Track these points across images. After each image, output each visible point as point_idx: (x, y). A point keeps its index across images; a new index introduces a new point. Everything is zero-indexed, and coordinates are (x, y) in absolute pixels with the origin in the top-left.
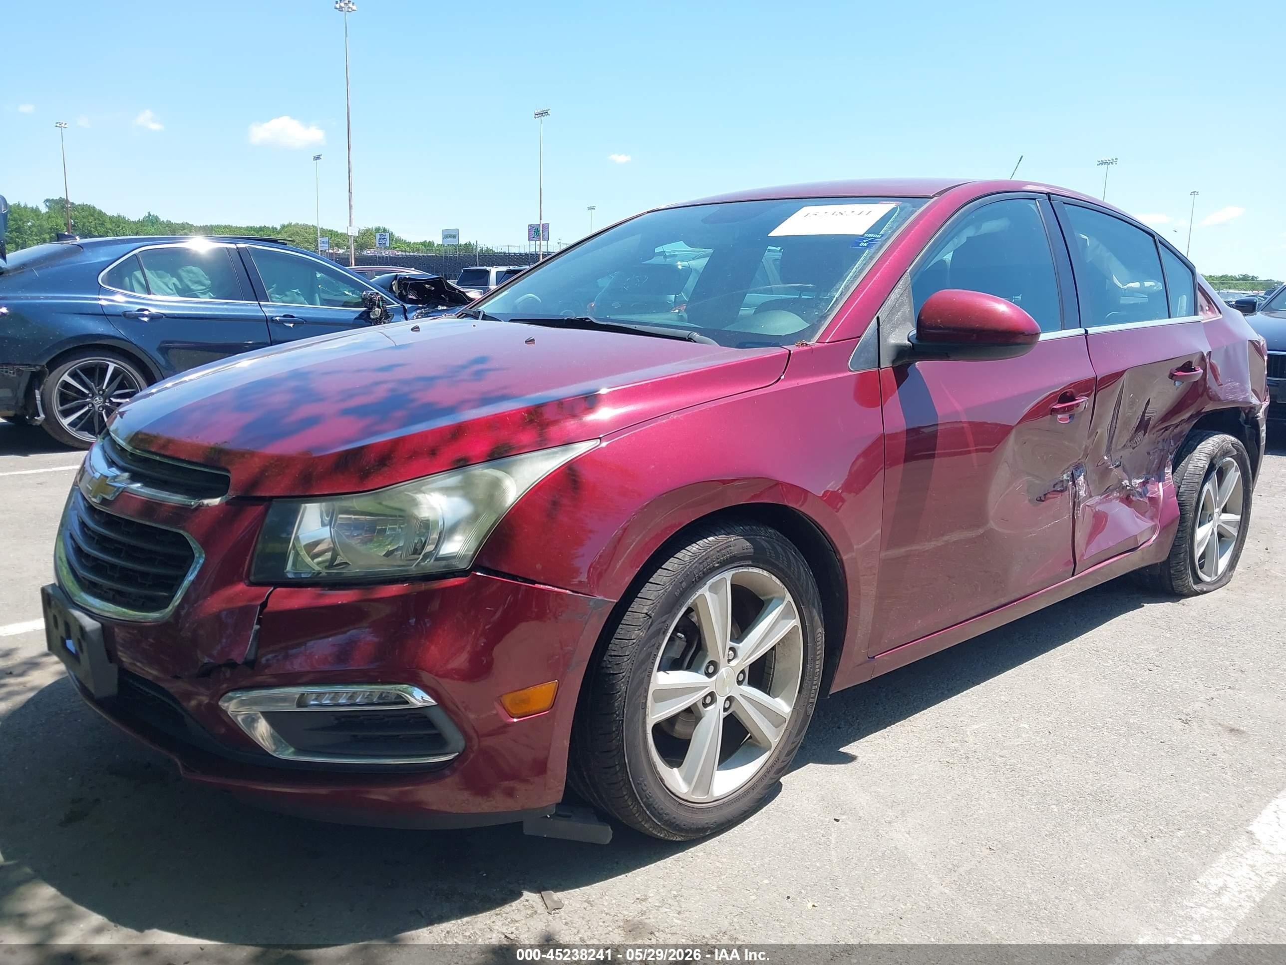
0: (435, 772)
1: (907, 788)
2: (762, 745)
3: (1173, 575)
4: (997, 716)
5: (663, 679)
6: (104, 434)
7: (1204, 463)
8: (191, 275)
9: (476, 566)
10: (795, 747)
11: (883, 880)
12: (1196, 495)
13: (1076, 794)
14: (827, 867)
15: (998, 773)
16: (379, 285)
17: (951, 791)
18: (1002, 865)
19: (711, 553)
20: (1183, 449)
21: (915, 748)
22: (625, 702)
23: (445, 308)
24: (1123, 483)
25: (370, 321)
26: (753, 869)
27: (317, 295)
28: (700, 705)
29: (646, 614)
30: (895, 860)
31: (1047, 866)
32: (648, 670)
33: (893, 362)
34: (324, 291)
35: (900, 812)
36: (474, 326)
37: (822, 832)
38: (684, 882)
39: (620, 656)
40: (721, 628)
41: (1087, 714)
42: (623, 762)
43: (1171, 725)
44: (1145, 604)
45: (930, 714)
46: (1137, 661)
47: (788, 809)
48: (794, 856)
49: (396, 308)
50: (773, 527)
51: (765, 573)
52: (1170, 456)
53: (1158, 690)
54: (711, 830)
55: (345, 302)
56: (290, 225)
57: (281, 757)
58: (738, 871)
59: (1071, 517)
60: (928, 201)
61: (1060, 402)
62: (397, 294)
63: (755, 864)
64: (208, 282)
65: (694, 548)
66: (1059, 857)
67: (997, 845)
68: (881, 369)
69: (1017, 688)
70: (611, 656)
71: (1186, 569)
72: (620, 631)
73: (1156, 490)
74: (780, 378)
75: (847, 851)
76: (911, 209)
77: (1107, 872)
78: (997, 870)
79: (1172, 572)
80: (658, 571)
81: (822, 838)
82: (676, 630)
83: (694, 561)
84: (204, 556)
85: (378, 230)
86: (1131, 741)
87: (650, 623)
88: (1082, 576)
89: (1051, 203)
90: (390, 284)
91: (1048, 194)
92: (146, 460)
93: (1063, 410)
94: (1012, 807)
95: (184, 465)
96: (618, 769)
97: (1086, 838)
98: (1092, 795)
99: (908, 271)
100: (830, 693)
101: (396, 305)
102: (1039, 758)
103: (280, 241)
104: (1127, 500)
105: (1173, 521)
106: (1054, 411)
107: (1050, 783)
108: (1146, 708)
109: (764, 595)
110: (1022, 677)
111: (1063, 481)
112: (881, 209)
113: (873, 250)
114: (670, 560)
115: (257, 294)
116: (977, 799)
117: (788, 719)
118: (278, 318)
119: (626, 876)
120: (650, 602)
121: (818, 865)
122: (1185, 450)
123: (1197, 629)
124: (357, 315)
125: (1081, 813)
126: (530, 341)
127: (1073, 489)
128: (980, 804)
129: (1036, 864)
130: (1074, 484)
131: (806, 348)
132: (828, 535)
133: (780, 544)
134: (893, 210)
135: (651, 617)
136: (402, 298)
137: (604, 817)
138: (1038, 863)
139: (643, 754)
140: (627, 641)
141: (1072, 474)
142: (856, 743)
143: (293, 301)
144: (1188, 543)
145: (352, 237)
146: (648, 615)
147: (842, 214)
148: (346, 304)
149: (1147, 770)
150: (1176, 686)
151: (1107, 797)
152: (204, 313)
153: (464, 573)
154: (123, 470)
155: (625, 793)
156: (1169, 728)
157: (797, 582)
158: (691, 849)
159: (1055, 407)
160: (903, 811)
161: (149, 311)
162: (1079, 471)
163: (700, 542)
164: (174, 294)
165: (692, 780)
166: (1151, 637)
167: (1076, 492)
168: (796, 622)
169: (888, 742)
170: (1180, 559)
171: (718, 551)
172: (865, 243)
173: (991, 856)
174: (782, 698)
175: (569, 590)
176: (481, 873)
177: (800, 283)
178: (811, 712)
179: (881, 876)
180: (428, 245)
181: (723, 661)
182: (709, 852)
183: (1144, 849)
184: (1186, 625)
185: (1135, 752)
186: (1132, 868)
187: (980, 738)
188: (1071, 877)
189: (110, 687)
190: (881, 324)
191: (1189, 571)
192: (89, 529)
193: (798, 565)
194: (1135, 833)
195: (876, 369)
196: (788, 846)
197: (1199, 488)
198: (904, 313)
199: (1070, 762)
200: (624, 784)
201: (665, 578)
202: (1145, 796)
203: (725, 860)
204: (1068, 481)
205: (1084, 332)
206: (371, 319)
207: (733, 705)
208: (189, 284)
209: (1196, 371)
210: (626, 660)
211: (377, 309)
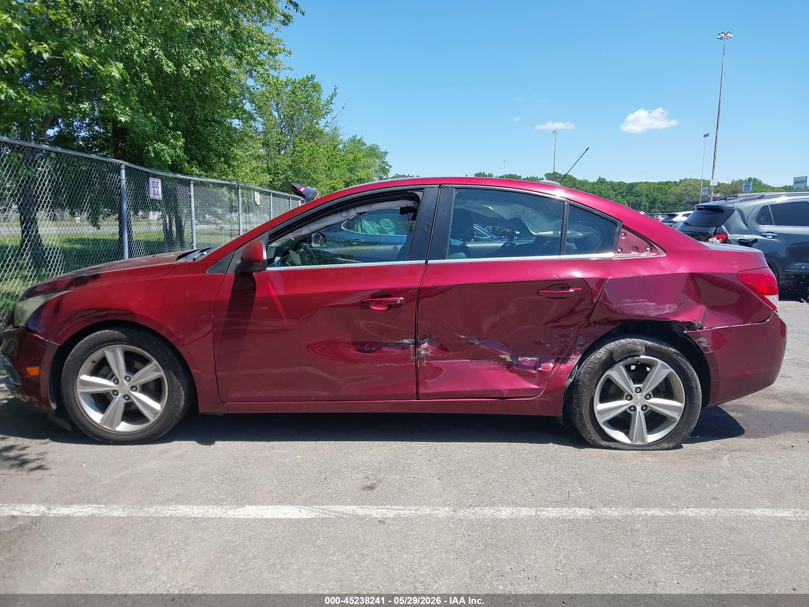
33: (236, 271)
59: (414, 365)
68: (227, 274)
73: (548, 366)
104: (509, 368)
105: (559, 389)
111: (403, 343)
117: (160, 413)
130: (416, 348)
141: (415, 341)
162: (424, 340)
167: (418, 351)
175: (43, 338)
181: (120, 379)
190: (235, 255)
195: (223, 274)
204: (409, 344)
205: (424, 262)
207: (131, 399)
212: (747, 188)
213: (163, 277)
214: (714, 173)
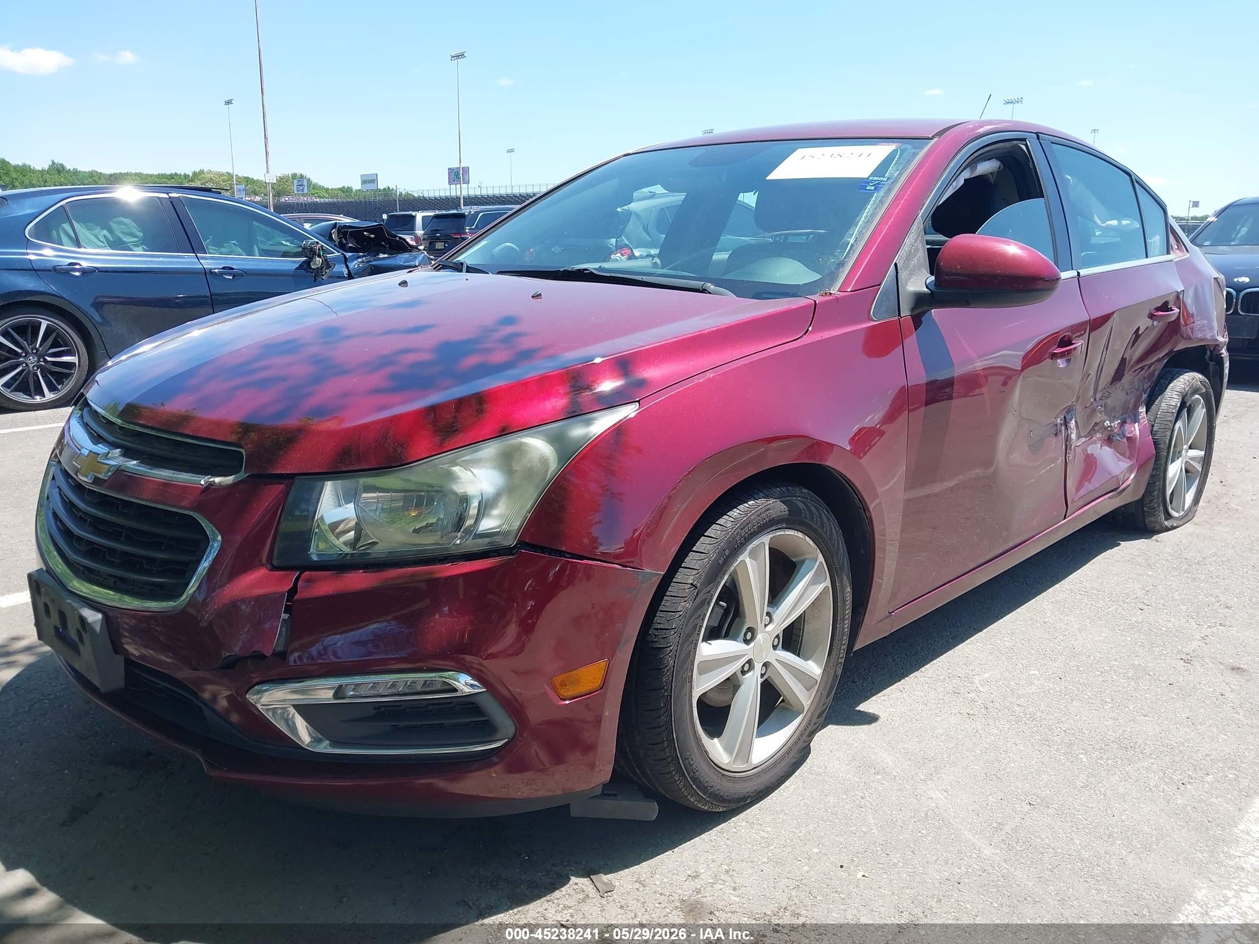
0: (484, 760)
1: (934, 742)
2: (794, 709)
3: (1146, 512)
4: (1006, 663)
5: (709, 650)
6: (81, 404)
7: (1176, 401)
8: (122, 226)
9: (521, 543)
10: (826, 708)
11: (932, 842)
12: (1169, 433)
13: (1101, 742)
14: (873, 831)
15: (1020, 723)
16: (317, 233)
17: (978, 744)
18: (1046, 820)
19: (752, 517)
20: (1155, 388)
21: (933, 701)
22: (673, 676)
23: (386, 256)
24: (1105, 424)
25: (311, 271)
26: (800, 837)
27: (255, 247)
28: (739, 674)
29: (692, 584)
30: (939, 820)
31: (1090, 819)
32: (694, 642)
33: (912, 310)
34: (262, 242)
35: (933, 769)
36: (467, 280)
37: (861, 794)
38: (733, 855)
39: (667, 629)
40: (759, 594)
41: (1092, 658)
42: (671, 737)
43: (1175, 665)
44: (1121, 542)
45: (940, 664)
46: (1127, 600)
47: (822, 771)
48: (837, 821)
49: (337, 257)
50: (806, 488)
51: (800, 535)
52: (1144, 395)
53: (1154, 630)
54: (752, 798)
55: (284, 252)
56: (202, 172)
57: (317, 750)
58: (786, 841)
59: (1064, 460)
60: (928, 143)
61: (1060, 346)
62: (337, 243)
63: (801, 832)
64: (140, 234)
65: (735, 513)
66: (1099, 809)
67: (1036, 800)
68: (901, 318)
69: (1019, 633)
70: (657, 629)
71: (1159, 506)
72: (666, 603)
73: (1133, 429)
74: (808, 330)
75: (889, 812)
76: (913, 151)
77: (1148, 823)
78: (1043, 827)
79: (1145, 509)
80: (701, 539)
81: (861, 800)
82: (720, 598)
83: (736, 527)
84: (219, 538)
85: (294, 176)
86: (1141, 684)
87: (696, 594)
88: (1073, 518)
89: (1040, 142)
90: (329, 233)
91: (1037, 134)
92: (140, 434)
93: (1062, 355)
94: (1042, 758)
95: (188, 440)
96: (666, 746)
97: (1121, 788)
98: (1116, 743)
99: (920, 215)
100: (854, 650)
101: (337, 254)
102: (1056, 705)
103: (214, 190)
104: (1109, 441)
105: (1149, 459)
106: (1054, 356)
107: (1073, 731)
108: (1147, 649)
109: (796, 557)
110: (1021, 621)
111: (1057, 425)
112: (882, 151)
113: (881, 193)
114: (712, 527)
115: (194, 246)
116: (1006, 752)
117: (819, 681)
118: (216, 271)
119: (673, 852)
120: (695, 572)
121: (864, 830)
122: (1157, 389)
123: (1175, 566)
124: (297, 265)
125: (1110, 762)
126: (537, 296)
127: (1065, 432)
128: (1009, 757)
129: (1078, 818)
130: (1067, 429)
131: (831, 298)
132: (860, 493)
133: (814, 504)
134: (894, 152)
135: (697, 588)
136: (342, 247)
137: (649, 794)
138: (1080, 817)
139: (690, 728)
140: (673, 614)
141: (1065, 417)
142: (874, 698)
143: (231, 252)
144: (1162, 480)
145: (270, 184)
146: (694, 586)
147: (839, 155)
148: (285, 254)
149: (1162, 713)
150: (1170, 625)
151: (1131, 744)
152: (139, 266)
153: (508, 551)
154: (115, 446)
155: (672, 769)
156: (1173, 669)
157: (828, 542)
158: (733, 819)
159: (1056, 352)
160: (936, 768)
161: (80, 265)
162: (1070, 414)
163: (741, 507)
164: (105, 247)
165: (734, 750)
166: (1135, 576)
167: (1068, 435)
168: (828, 583)
169: (905, 695)
170: (1154, 496)
171: (758, 516)
172: (871, 186)
173: (1032, 812)
174: (814, 661)
175: (618, 564)
176: (522, 856)
177: (810, 229)
178: (839, 672)
179: (929, 839)
180: (347, 191)
181: (760, 627)
182: (751, 821)
183: (1179, 797)
184: (1164, 562)
185: (1147, 695)
186: (1171, 818)
187: (994, 687)
188: (1116, 830)
189: (117, 680)
190: (899, 270)
191: (1161, 508)
192: (79, 510)
193: (830, 525)
194: (1167, 780)
195: (897, 318)
196: (830, 810)
197: (1171, 425)
198: (918, 260)
199: (1087, 708)
200: (672, 760)
201: (708, 546)
202: (1167, 741)
203: (769, 829)
204: (1061, 424)
205: (1076, 274)
206: (311, 268)
207: (769, 670)
208: (121, 236)
209: (1172, 310)
210: (673, 633)
211: (318, 259)
212: (301, 188)
213: (787, 347)
214: (269, 163)
